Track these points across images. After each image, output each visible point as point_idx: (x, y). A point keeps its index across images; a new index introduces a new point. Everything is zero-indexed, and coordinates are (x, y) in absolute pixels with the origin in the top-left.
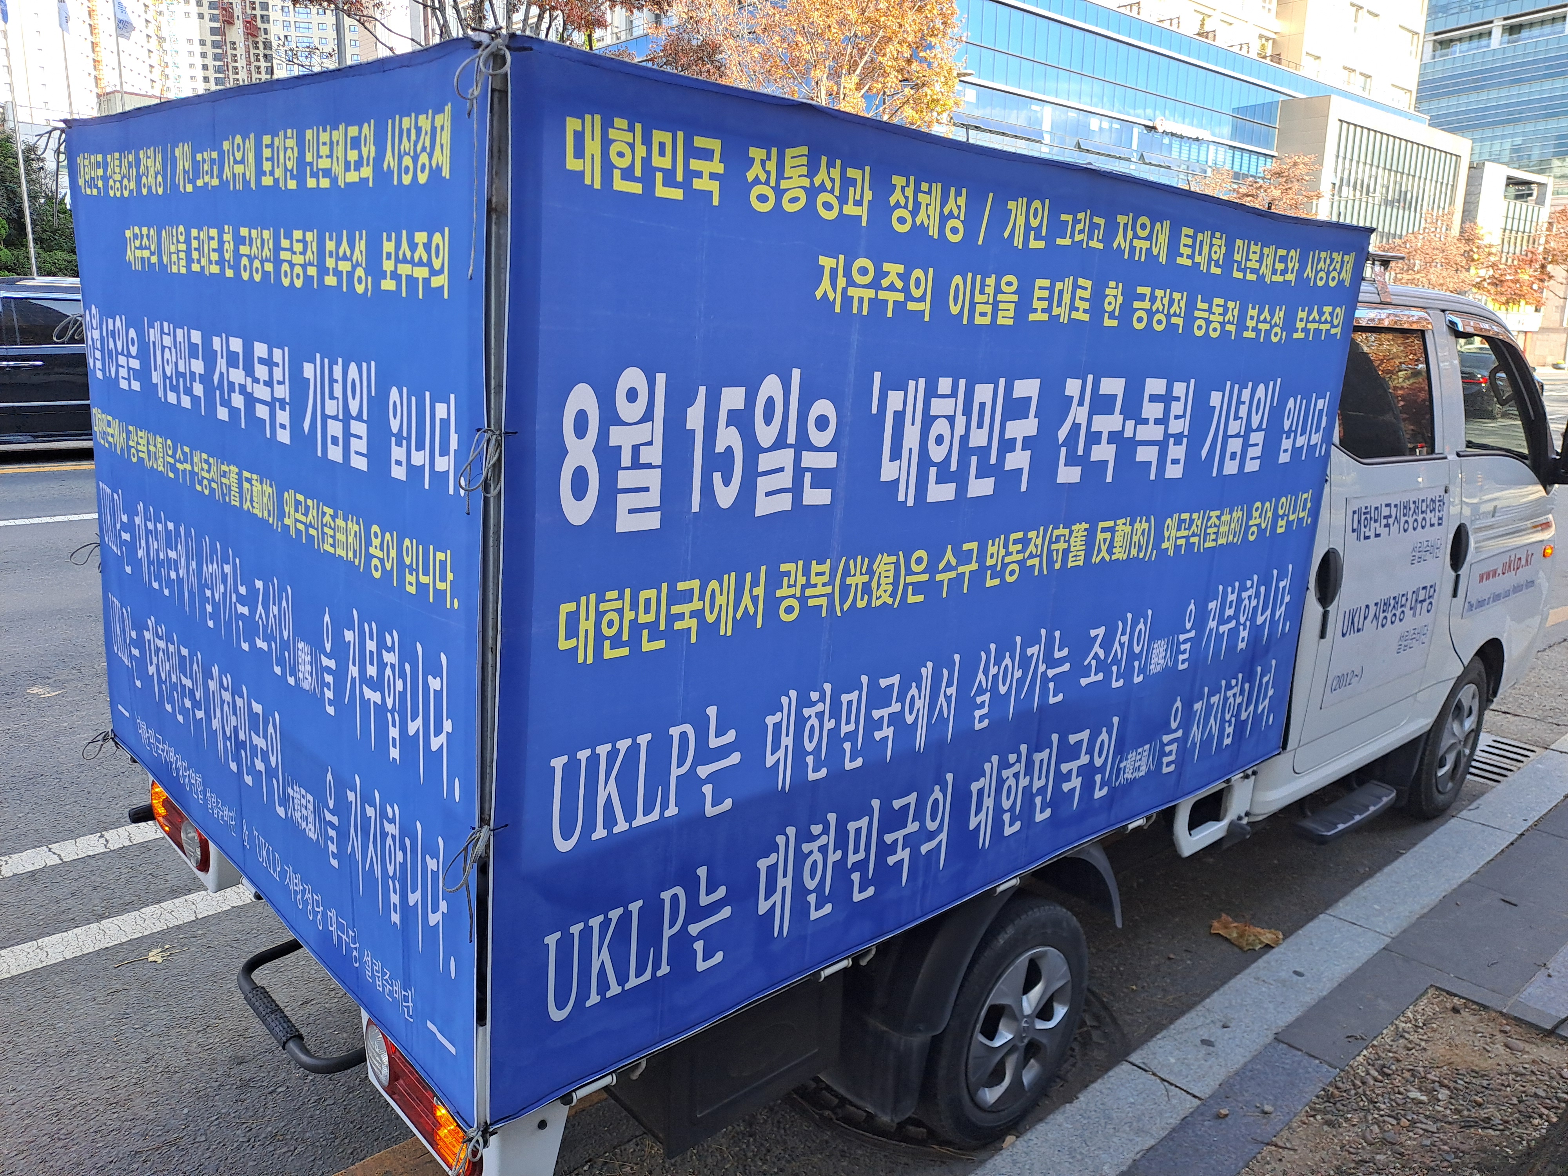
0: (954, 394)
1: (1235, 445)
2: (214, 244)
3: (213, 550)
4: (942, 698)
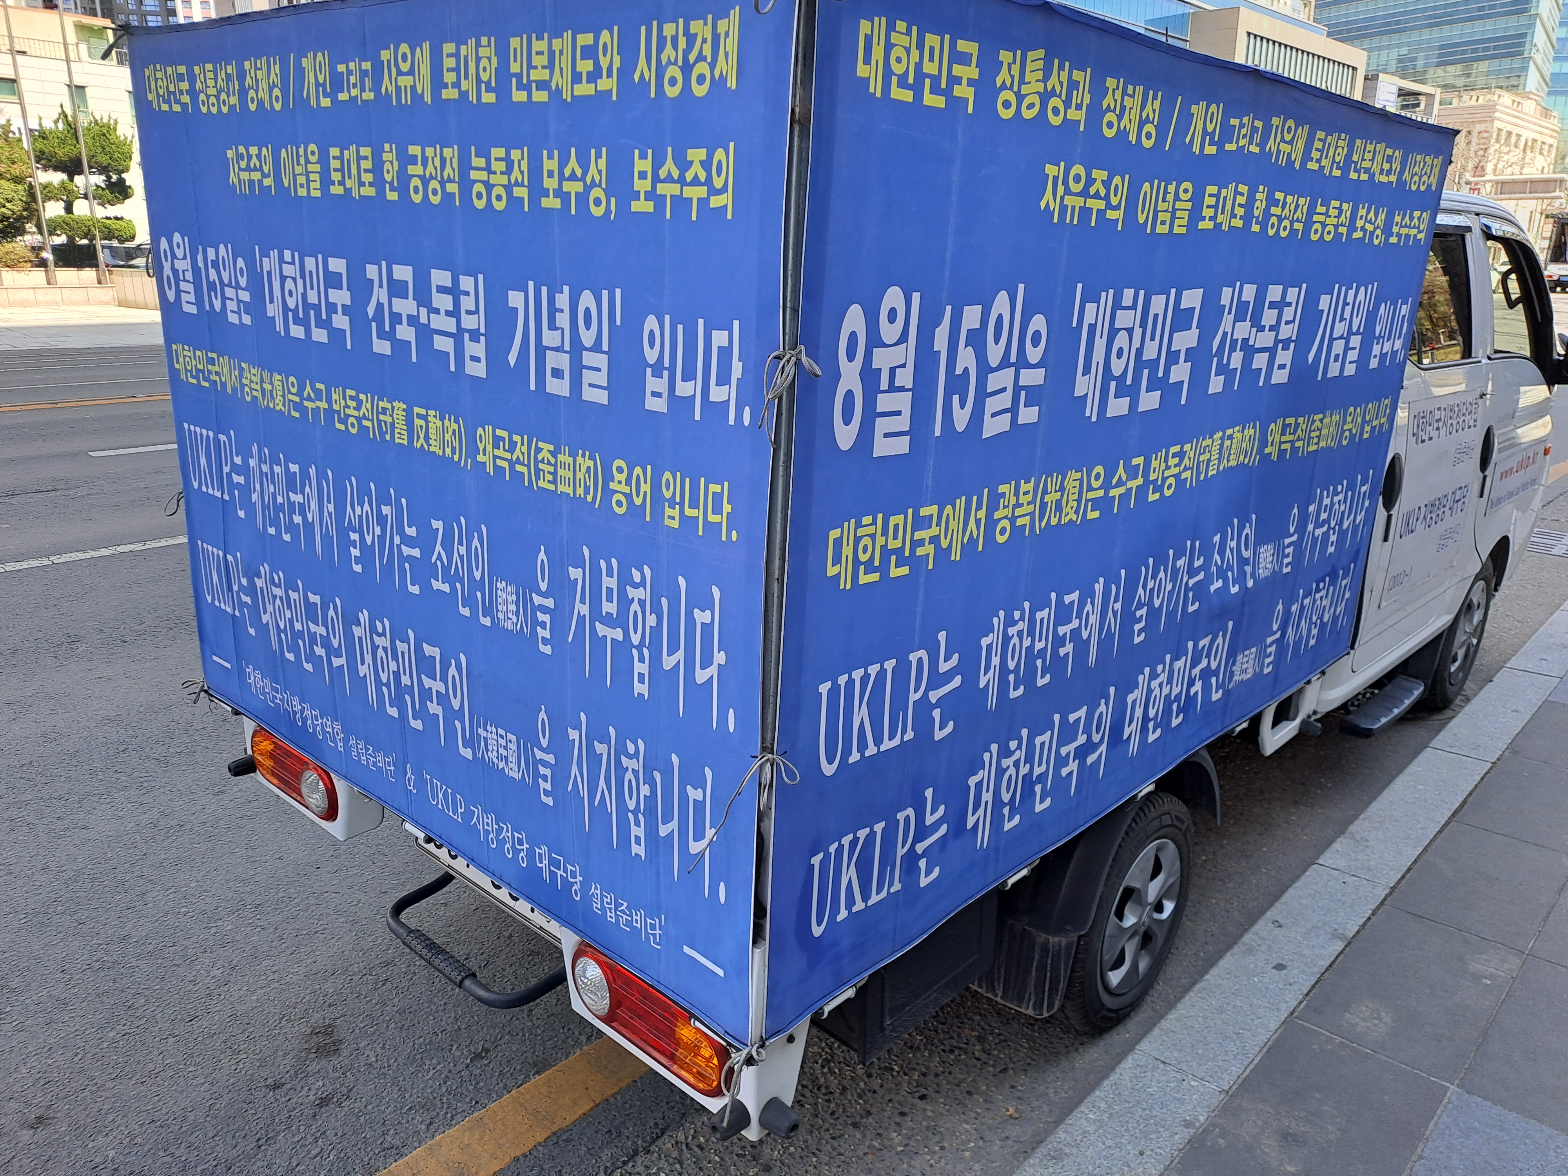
0: (1134, 306)
1: (1338, 347)
2: (367, 164)
3: (363, 493)
4: (1110, 613)
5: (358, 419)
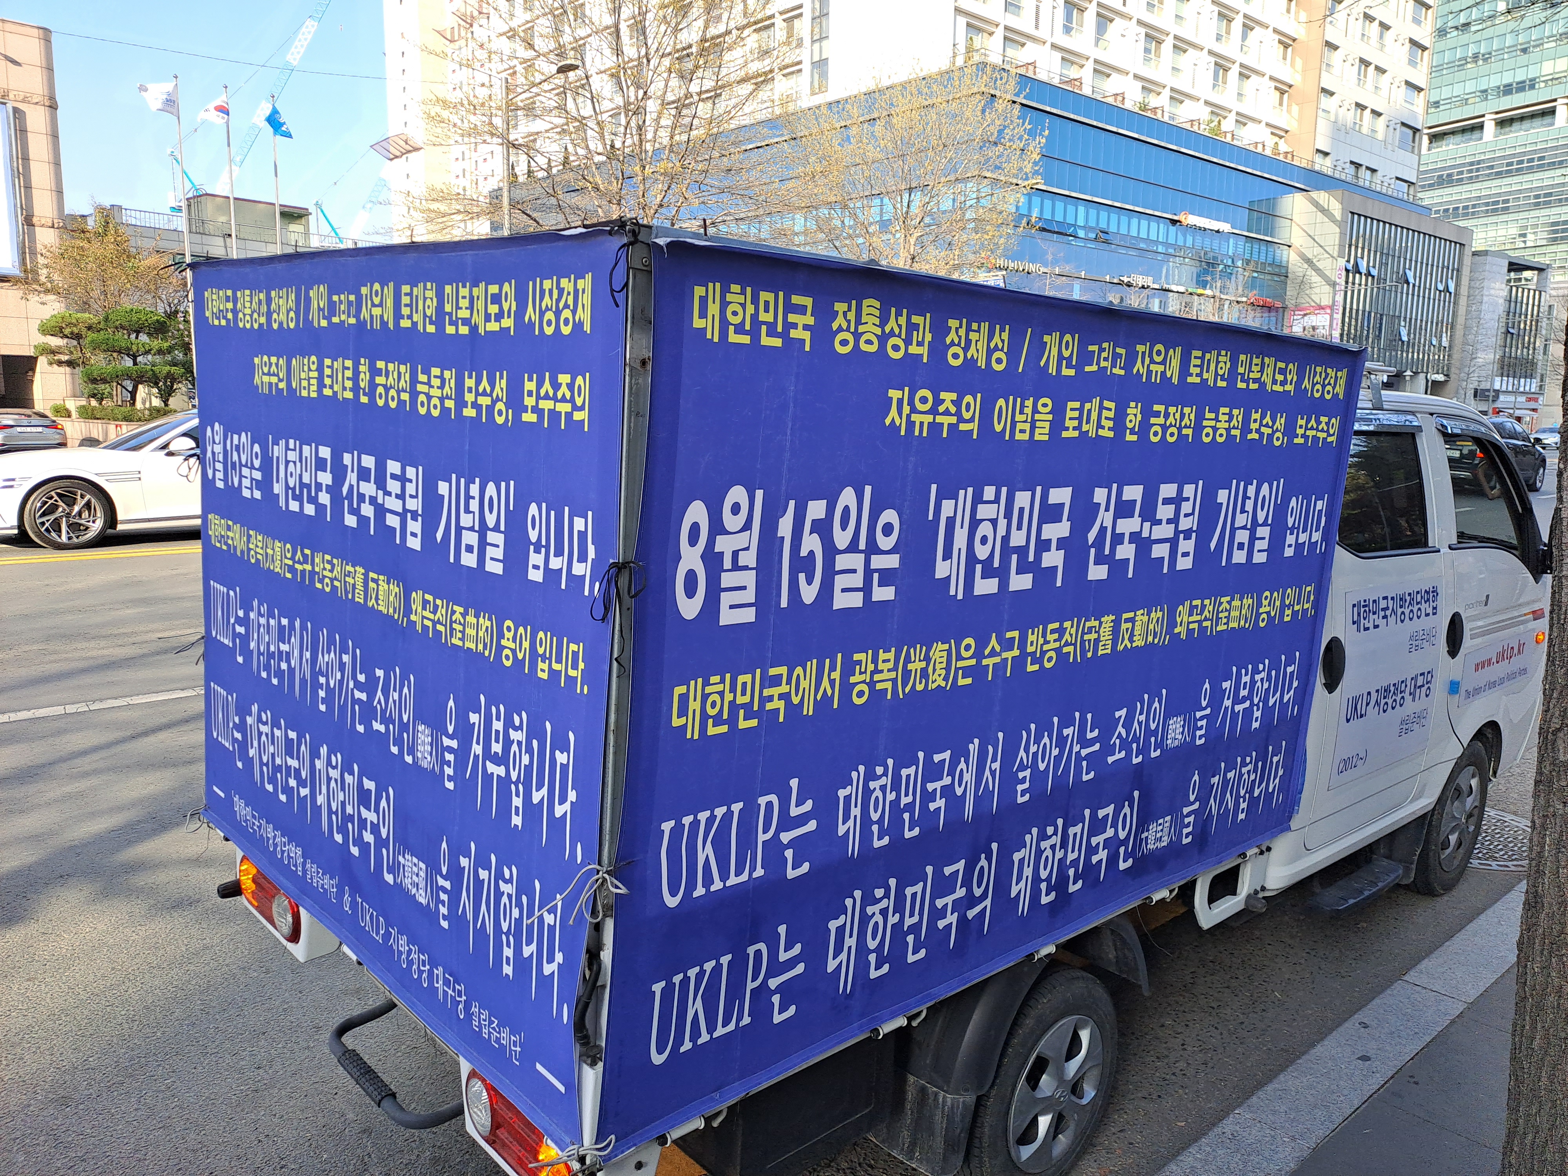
0: (997, 501)
2: (348, 374)
3: (331, 641)
4: (987, 774)
5: (332, 580)
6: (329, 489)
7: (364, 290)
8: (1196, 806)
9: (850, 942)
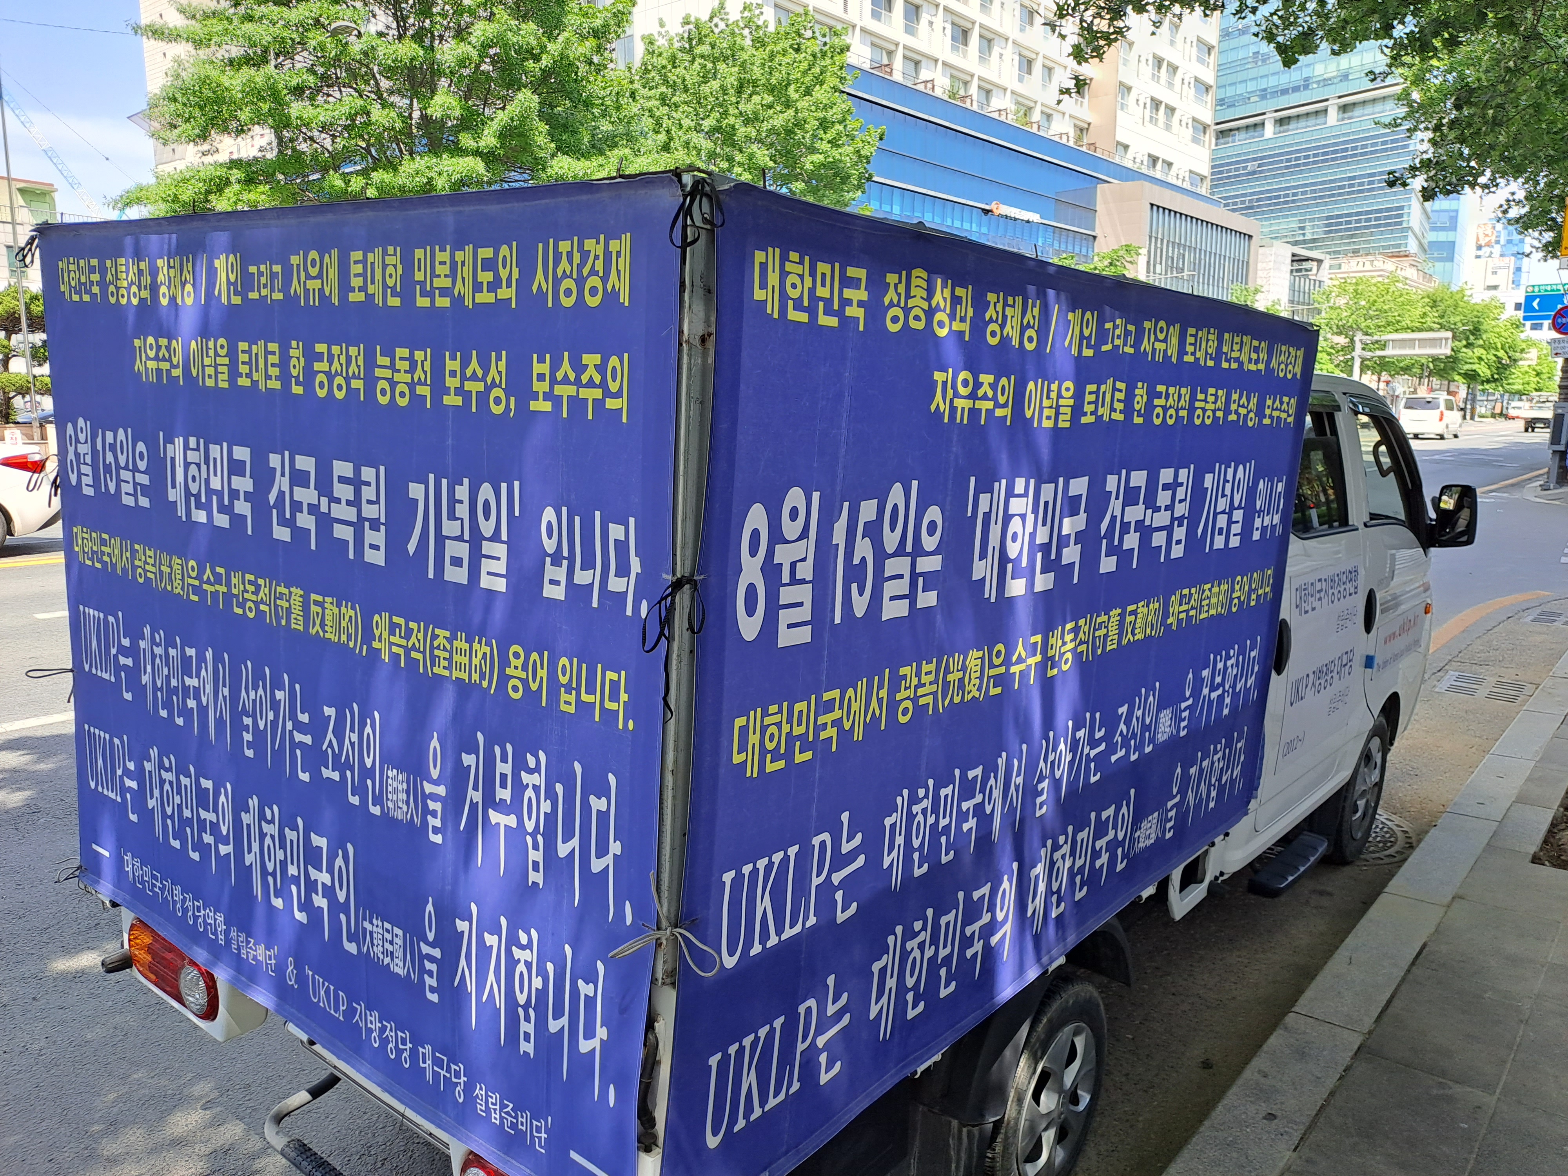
0: (1026, 494)
1: (1222, 521)
2: (274, 359)
3: (258, 676)
4: (1013, 788)
5: (256, 603)
6: (248, 497)
7: (295, 260)
8: (1177, 799)
9: (891, 983)
